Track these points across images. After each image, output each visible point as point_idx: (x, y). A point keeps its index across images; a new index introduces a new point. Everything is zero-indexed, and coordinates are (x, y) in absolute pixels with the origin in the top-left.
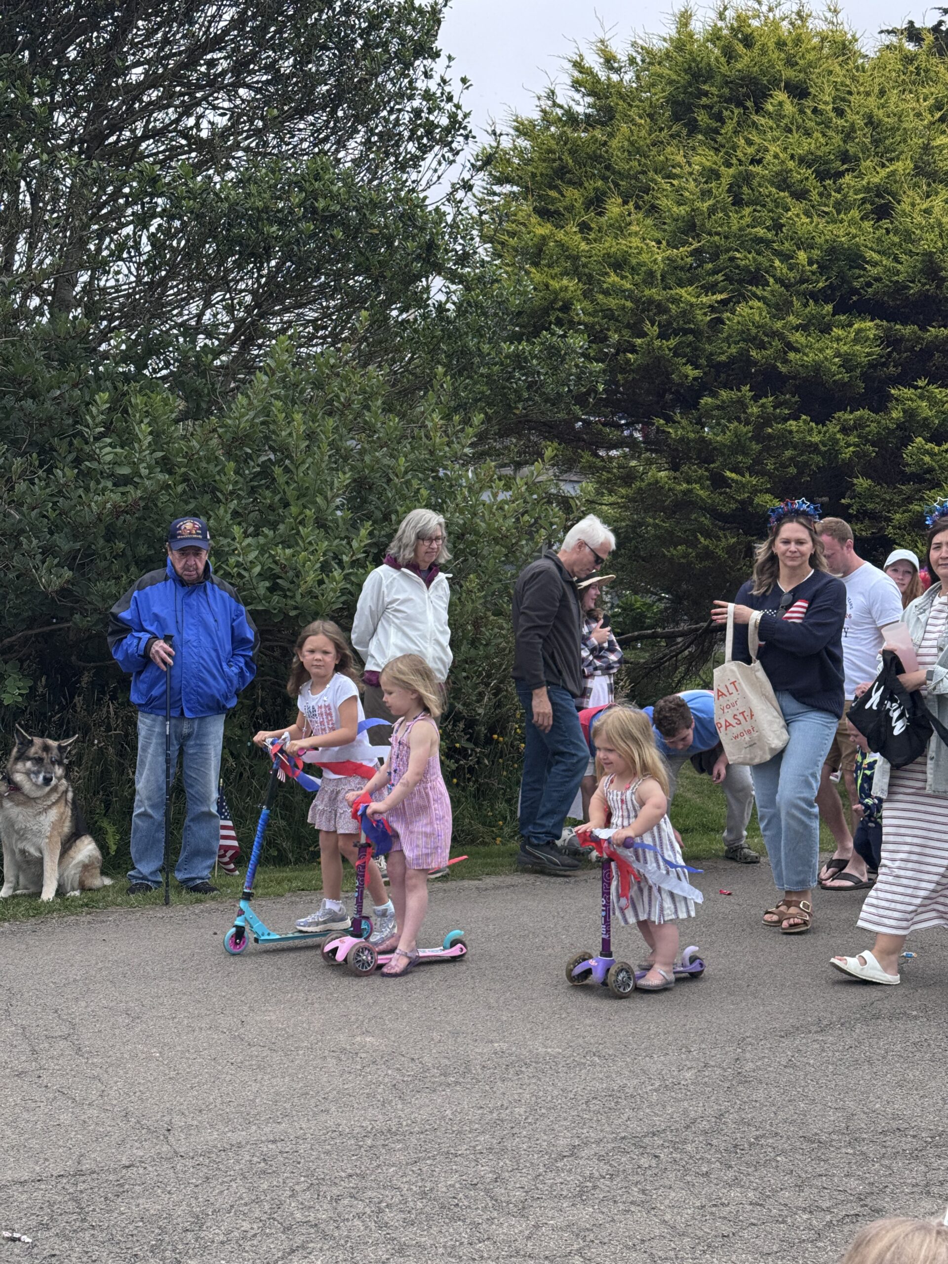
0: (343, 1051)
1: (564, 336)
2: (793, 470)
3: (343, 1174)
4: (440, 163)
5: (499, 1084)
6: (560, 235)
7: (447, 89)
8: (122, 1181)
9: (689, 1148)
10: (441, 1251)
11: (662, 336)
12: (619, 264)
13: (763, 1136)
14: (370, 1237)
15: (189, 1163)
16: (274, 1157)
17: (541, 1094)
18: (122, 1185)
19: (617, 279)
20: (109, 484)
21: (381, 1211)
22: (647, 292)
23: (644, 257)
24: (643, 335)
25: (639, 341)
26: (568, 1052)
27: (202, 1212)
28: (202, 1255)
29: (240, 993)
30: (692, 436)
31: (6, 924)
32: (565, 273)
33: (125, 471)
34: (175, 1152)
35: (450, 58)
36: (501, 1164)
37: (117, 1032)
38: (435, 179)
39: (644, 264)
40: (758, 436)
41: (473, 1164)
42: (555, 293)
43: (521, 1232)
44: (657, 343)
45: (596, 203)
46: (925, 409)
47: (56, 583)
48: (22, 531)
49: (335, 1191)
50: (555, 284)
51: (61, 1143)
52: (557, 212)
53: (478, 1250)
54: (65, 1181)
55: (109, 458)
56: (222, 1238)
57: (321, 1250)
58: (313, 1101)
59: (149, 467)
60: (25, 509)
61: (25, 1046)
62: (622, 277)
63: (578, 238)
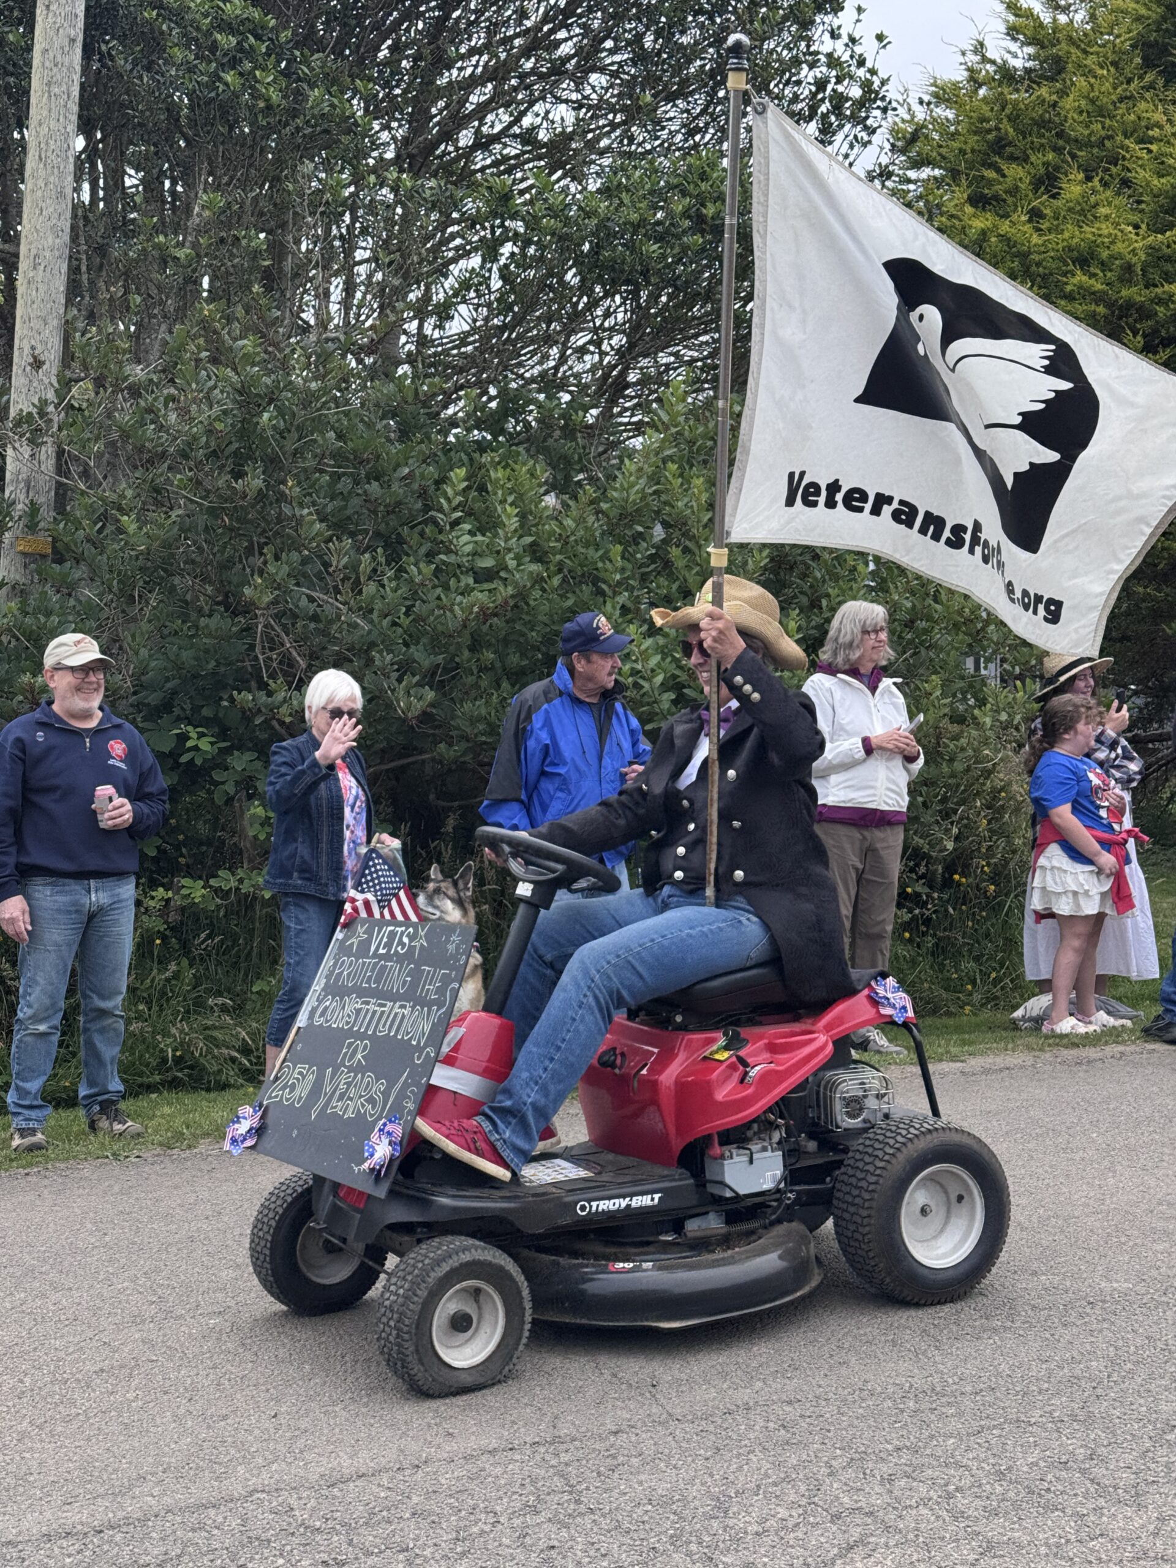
3: (890, 1447)
4: (852, 147)
5: (1061, 1329)
6: (1005, 227)
7: (858, 50)
8: (613, 1451)
10: (1043, 1550)
11: (1147, 347)
12: (1084, 259)
14: (946, 1530)
15: (688, 1427)
16: (795, 1423)
17: (1120, 1343)
18: (614, 1457)
19: (1085, 278)
20: (471, 581)
21: (950, 1496)
22: (1124, 293)
23: (1120, 247)
26: (1142, 1288)
27: (722, 1492)
28: (737, 1551)
33: (488, 563)
34: (670, 1415)
35: (860, 10)
36: (1093, 1436)
39: (1120, 256)
41: (1055, 1435)
43: (1143, 1526)
45: (1049, 181)
47: (418, 706)
48: (372, 645)
49: (886, 1469)
52: (996, 198)
53: (1092, 1550)
54: (542, 1450)
55: (468, 548)
56: (755, 1528)
57: (887, 1545)
59: (517, 557)
60: (375, 616)
62: (1093, 275)
63: (1028, 228)
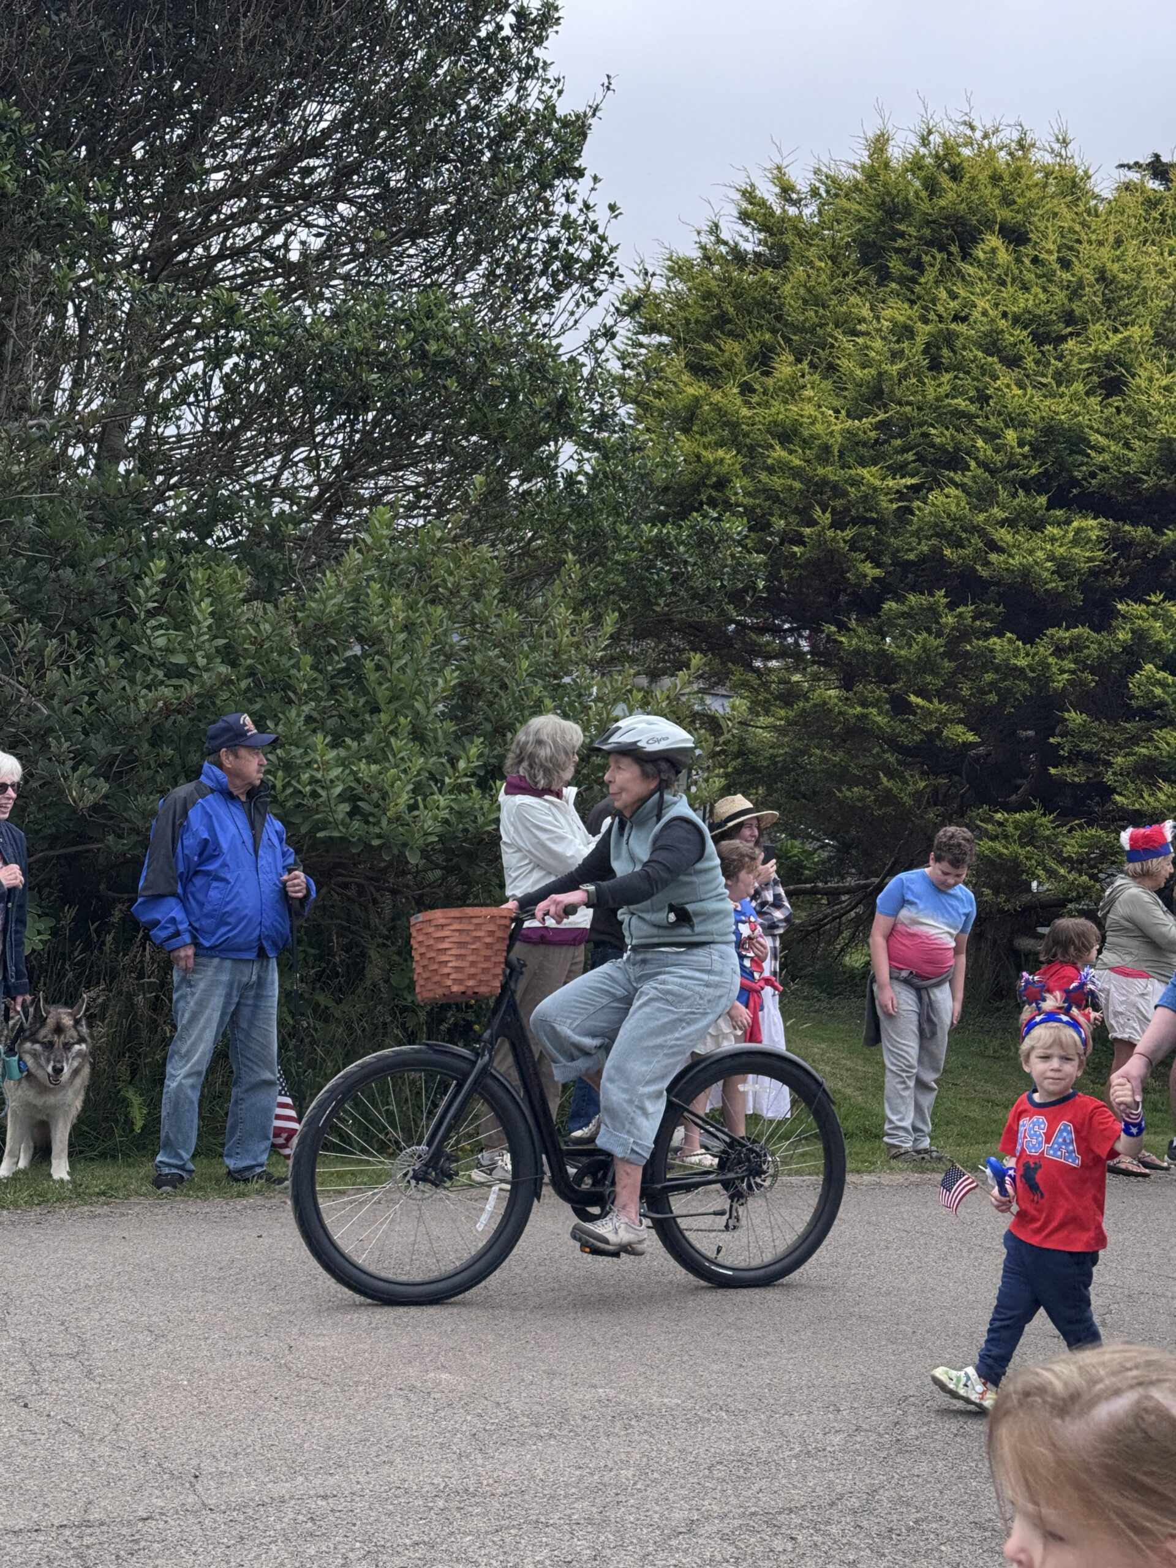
0: (412, 1388)
1: (718, 519)
2: (993, 698)
3: (408, 1542)
4: (578, 305)
5: (603, 1439)
6: (717, 397)
7: (592, 216)
8: (137, 1537)
9: (834, 1530)
11: (836, 525)
12: (787, 435)
13: (925, 1519)
15: (220, 1518)
16: (324, 1517)
17: (654, 1454)
18: (136, 1542)
19: (784, 454)
20: (160, 675)
22: (820, 471)
23: (819, 428)
24: (812, 523)
25: (808, 530)
26: (689, 1404)
29: (288, 1312)
30: (870, 647)
31: (5, 1212)
32: (720, 444)
33: (179, 659)
34: (204, 1504)
35: (596, 179)
36: (602, 1538)
37: (137, 1351)
38: (571, 323)
39: (818, 437)
40: (950, 654)
41: (568, 1537)
42: (708, 466)
44: (830, 533)
45: (763, 359)
46: (1158, 631)
47: (90, 797)
48: (50, 730)
50: (709, 456)
51: (64, 1486)
52: (714, 369)
54: (67, 1532)
55: (162, 642)
58: (375, 1448)
59: (209, 658)
60: (55, 702)
61: (23, 1365)
62: (791, 452)
63: (738, 401)
